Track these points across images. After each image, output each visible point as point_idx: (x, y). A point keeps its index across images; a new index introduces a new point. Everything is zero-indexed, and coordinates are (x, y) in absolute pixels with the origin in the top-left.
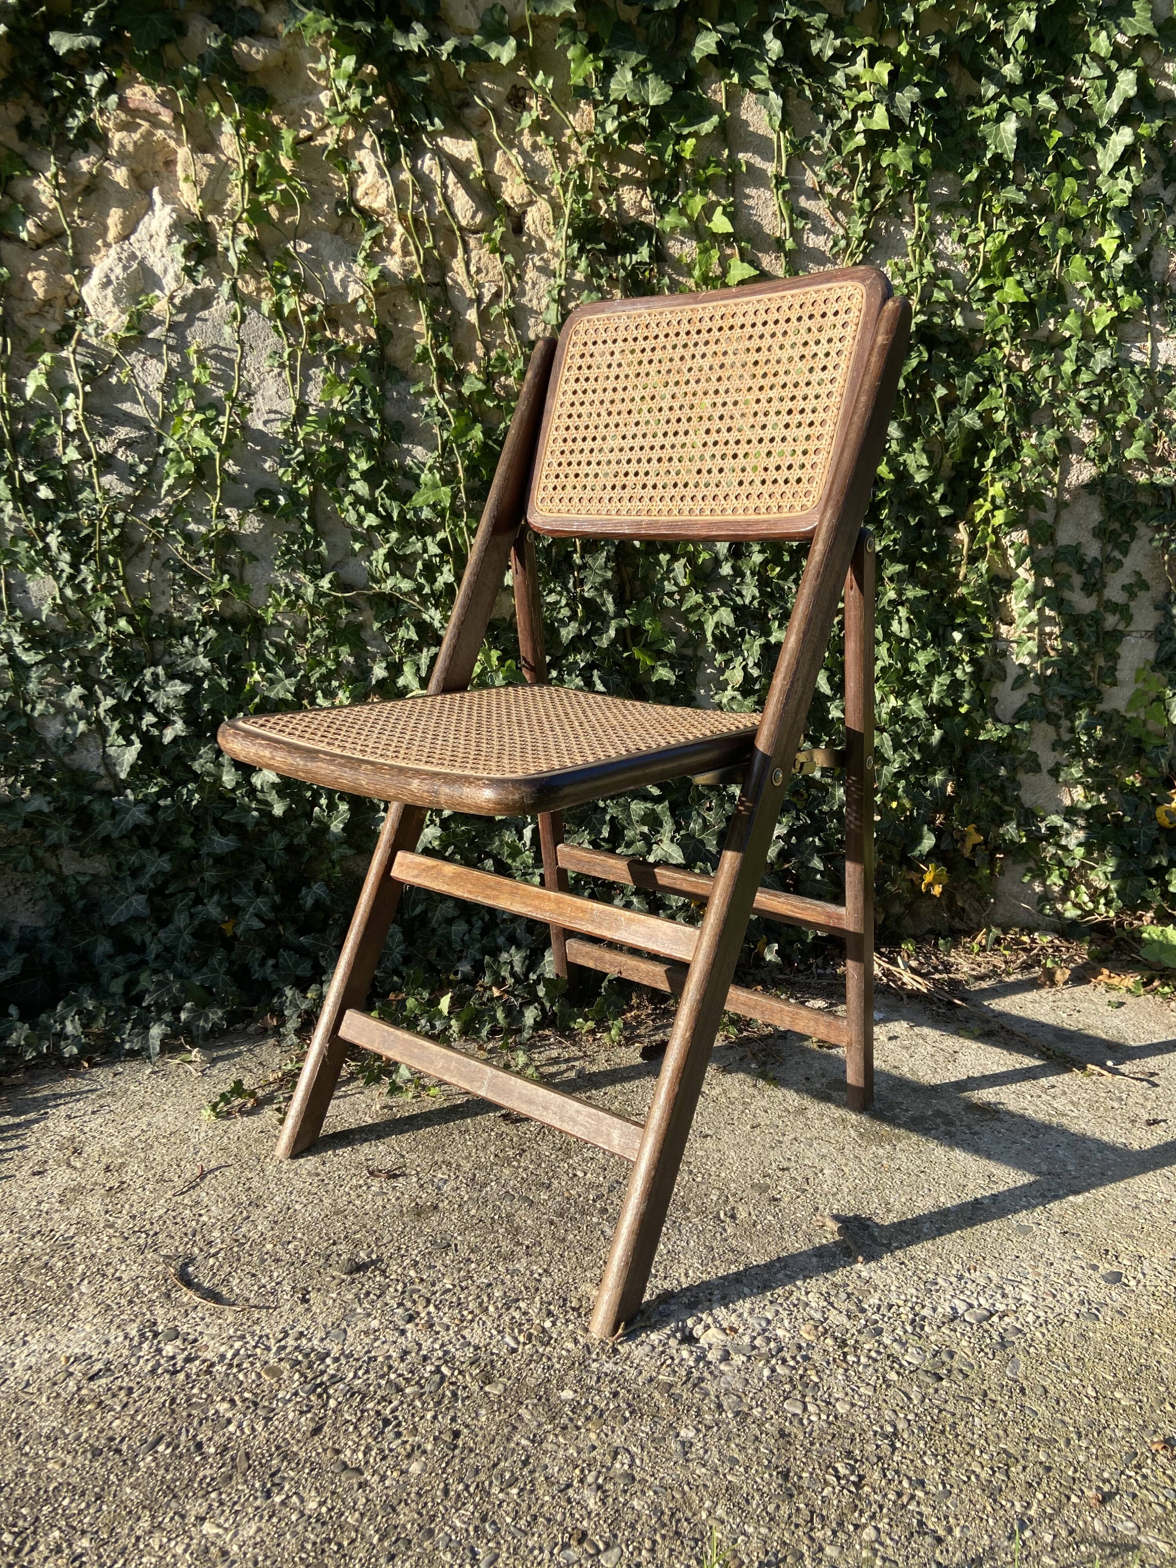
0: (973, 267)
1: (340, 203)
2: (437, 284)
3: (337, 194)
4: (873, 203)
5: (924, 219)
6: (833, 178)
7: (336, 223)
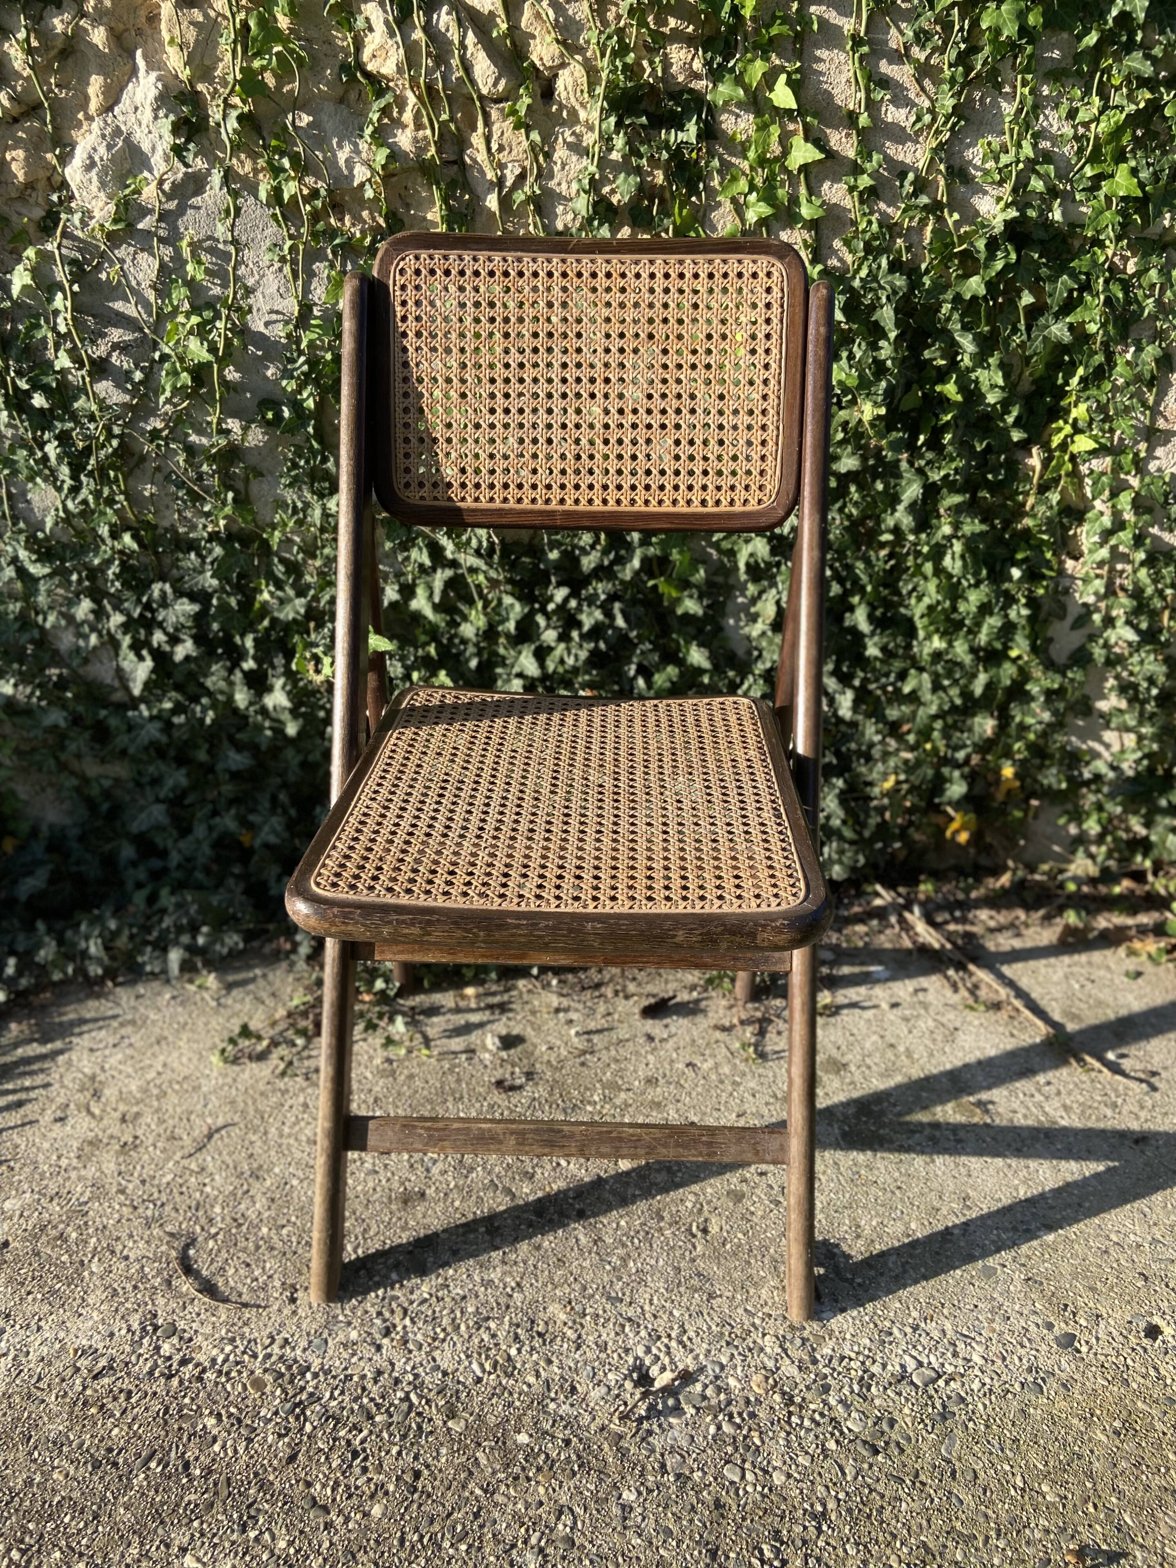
0: (1080, 151)
1: (345, 67)
2: (454, 162)
3: (341, 56)
4: (969, 69)
5: (1026, 90)
6: (922, 37)
7: (340, 91)
